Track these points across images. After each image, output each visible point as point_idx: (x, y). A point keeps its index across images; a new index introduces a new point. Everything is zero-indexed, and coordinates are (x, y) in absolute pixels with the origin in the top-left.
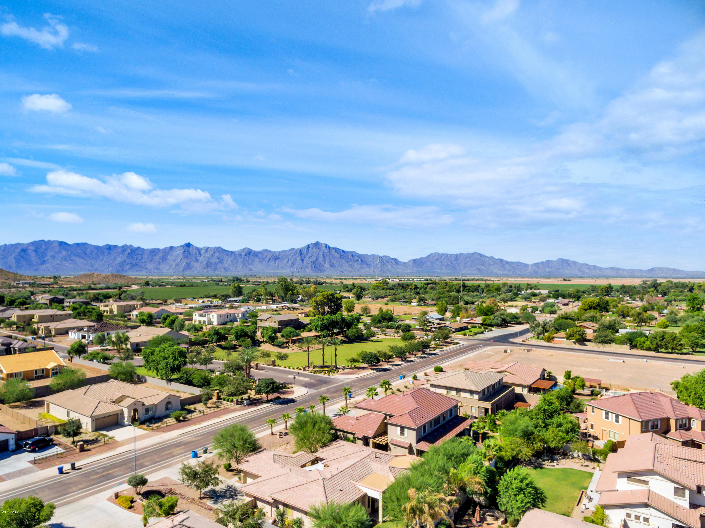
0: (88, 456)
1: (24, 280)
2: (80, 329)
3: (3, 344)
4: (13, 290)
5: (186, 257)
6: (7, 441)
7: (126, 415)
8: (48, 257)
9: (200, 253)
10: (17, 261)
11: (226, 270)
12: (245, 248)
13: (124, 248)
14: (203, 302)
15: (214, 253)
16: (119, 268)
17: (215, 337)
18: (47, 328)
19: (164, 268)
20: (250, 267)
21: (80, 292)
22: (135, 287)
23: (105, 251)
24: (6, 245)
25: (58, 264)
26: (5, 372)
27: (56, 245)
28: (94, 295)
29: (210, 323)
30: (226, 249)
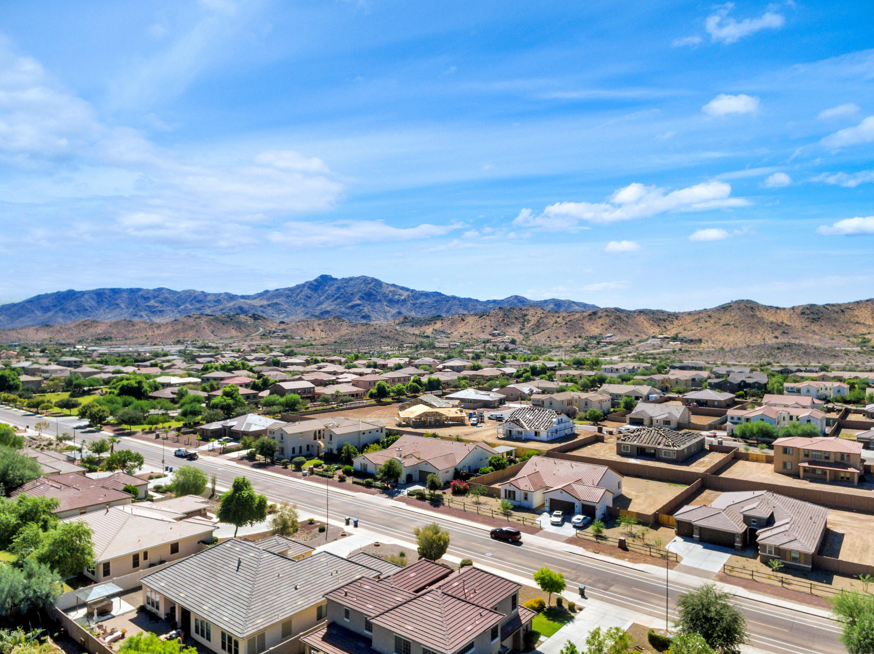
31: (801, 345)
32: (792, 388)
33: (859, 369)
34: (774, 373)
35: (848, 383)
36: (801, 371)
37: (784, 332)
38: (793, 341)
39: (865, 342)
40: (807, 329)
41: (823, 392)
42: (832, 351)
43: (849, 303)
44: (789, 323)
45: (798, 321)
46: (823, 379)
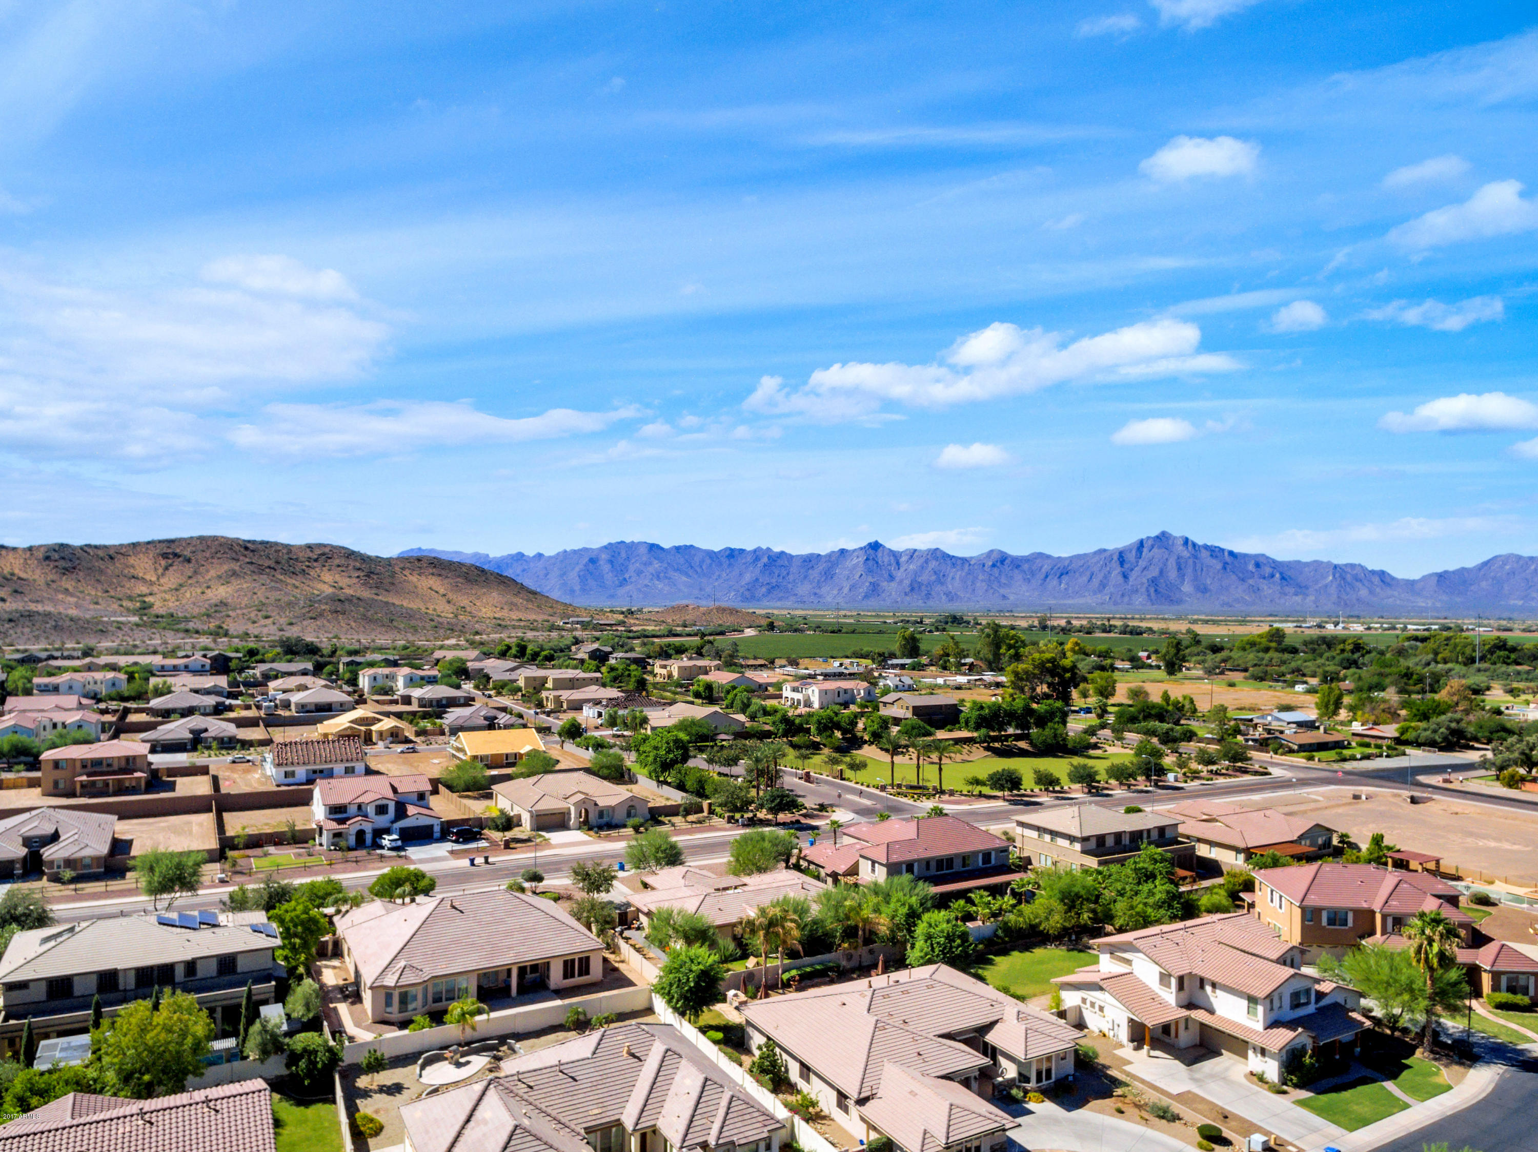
5: (870, 571)
8: (630, 573)
9: (898, 563)
10: (583, 579)
11: (951, 597)
12: (992, 551)
13: (757, 554)
15: (926, 562)
16: (747, 593)
19: (830, 594)
20: (1002, 591)
23: (723, 560)
24: (565, 551)
25: (646, 586)
27: (643, 550)
28: (661, 647)
29: (809, 704)
30: (951, 553)
31: (48, 615)
32: (46, 685)
33: (138, 651)
34: (13, 664)
35: (126, 673)
36: (56, 658)
37: (16, 591)
38: (33, 607)
39: (145, 607)
40: (54, 586)
41: (91, 687)
42: (98, 624)
43: (121, 545)
44: (23, 575)
45: (38, 572)
46: (89, 668)
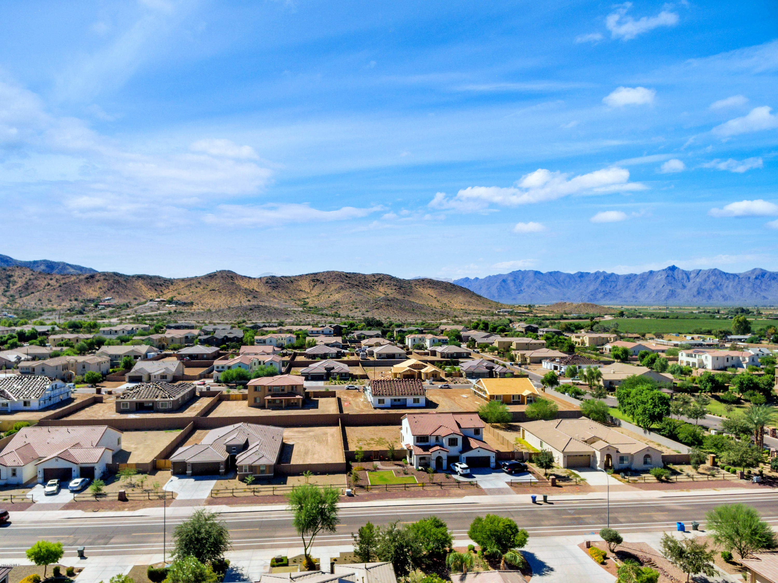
0: (560, 493)
1: (504, 308)
2: (552, 360)
3: (487, 368)
4: (495, 318)
5: (670, 283)
6: (489, 458)
7: (598, 459)
8: (524, 287)
9: (688, 278)
10: (499, 291)
11: (725, 298)
12: (755, 269)
13: (597, 275)
14: (693, 338)
15: (708, 277)
16: (592, 297)
17: (709, 385)
18: (523, 356)
19: (642, 296)
20: (763, 294)
21: (552, 321)
22: (608, 318)
23: (577, 279)
24: (490, 276)
25: (533, 293)
26: (488, 393)
27: (531, 274)
28: (566, 326)
29: (702, 366)
30: (726, 271)
31: (266, 307)
32: (260, 340)
33: (302, 324)
34: (248, 329)
35: (296, 334)
36: (265, 326)
37: (254, 297)
38: (261, 304)
39: (306, 304)
40: (269, 294)
41: (280, 341)
42: (285, 311)
43: (296, 276)
44: (257, 290)
45: (263, 288)
46: (280, 332)
